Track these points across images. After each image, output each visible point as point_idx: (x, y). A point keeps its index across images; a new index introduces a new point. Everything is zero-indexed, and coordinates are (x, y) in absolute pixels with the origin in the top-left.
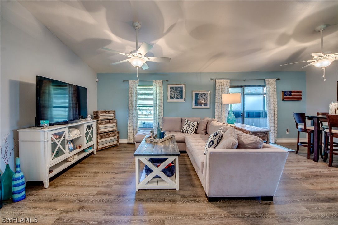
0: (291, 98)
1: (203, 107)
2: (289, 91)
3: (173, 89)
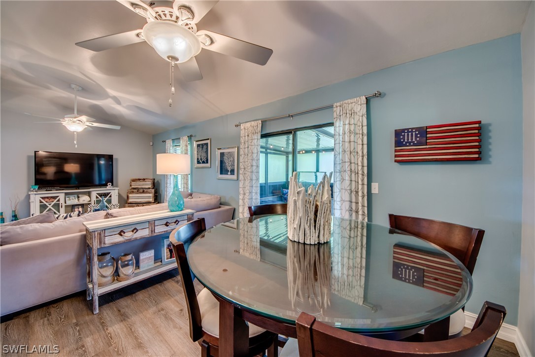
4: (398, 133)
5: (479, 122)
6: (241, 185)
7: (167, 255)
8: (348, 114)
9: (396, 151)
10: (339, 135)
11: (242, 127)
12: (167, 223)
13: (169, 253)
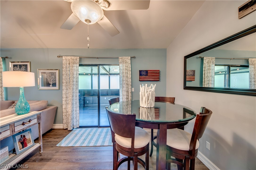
0: (147, 78)
1: (51, 88)
2: (146, 71)
3: (17, 67)
4: (140, 71)
5: (159, 70)
6: (64, 92)
7: (19, 147)
8: (124, 63)
9: (140, 77)
10: (121, 70)
11: (64, 58)
12: (23, 123)
13: (21, 145)
